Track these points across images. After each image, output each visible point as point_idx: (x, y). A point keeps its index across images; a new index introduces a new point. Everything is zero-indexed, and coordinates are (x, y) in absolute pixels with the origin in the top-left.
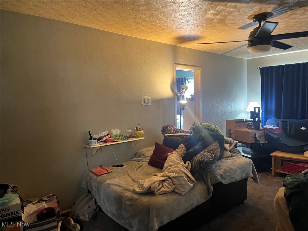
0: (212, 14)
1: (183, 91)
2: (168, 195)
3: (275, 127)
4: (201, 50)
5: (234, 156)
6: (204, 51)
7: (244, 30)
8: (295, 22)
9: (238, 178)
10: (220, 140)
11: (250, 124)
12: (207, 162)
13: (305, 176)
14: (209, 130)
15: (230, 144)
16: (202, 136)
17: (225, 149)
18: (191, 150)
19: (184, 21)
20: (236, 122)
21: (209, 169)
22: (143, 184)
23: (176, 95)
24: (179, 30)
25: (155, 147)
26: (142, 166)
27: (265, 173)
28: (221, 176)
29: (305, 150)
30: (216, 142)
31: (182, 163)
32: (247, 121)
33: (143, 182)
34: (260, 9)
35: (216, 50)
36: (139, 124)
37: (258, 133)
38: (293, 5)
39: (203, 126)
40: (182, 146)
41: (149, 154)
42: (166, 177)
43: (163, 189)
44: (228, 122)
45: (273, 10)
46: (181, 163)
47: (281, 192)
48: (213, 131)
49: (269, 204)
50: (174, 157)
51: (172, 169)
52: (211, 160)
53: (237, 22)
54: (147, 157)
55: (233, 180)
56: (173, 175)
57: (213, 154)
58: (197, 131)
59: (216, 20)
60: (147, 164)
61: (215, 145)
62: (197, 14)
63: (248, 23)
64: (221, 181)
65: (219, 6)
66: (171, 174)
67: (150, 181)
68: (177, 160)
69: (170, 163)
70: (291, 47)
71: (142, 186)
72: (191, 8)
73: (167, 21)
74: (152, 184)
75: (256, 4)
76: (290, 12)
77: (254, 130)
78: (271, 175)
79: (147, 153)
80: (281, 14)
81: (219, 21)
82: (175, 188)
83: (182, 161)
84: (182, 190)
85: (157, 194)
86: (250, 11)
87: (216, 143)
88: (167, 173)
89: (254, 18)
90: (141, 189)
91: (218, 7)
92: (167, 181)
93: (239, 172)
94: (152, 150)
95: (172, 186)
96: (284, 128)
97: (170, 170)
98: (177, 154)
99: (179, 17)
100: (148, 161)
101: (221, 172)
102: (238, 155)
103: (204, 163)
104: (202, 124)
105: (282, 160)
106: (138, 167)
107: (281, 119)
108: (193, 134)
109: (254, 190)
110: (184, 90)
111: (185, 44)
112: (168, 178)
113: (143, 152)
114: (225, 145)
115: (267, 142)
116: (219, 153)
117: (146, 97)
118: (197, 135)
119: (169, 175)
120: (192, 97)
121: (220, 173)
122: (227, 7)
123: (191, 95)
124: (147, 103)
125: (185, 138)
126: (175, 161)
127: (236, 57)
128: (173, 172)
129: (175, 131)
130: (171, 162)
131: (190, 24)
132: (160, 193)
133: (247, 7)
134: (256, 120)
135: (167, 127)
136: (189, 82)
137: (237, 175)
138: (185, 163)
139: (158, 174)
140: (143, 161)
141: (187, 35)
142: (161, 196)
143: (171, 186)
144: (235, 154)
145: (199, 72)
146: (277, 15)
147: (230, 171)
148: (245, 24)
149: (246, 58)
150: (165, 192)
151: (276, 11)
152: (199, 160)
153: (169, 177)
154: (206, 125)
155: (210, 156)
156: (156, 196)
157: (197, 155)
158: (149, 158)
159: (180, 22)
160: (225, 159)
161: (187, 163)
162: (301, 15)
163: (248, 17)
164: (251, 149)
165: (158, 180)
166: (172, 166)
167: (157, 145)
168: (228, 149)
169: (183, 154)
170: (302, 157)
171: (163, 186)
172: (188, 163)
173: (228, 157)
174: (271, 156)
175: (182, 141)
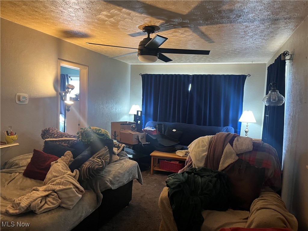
0: (105, 15)
1: (68, 91)
2: (53, 212)
3: (153, 129)
4: (88, 48)
5: (122, 160)
6: (91, 50)
7: (133, 37)
8: (175, 39)
9: (125, 182)
10: (109, 144)
11: (134, 127)
12: (97, 169)
13: (183, 176)
14: (98, 134)
15: (118, 147)
16: (91, 141)
17: (114, 153)
18: (79, 157)
19: (75, 15)
20: (121, 124)
21: (99, 175)
22: (20, 203)
23: (60, 94)
24: (67, 23)
25: (33, 154)
26: (15, 179)
27: (145, 172)
28: (111, 182)
29: (176, 149)
30: (106, 146)
31: (69, 172)
32: (130, 123)
33: (19, 200)
34: (150, 22)
35: (103, 51)
36: (11, 127)
37: (140, 135)
38: (177, 24)
39: (92, 130)
40: (69, 153)
41: (24, 163)
42: (49, 191)
43: (46, 206)
44: (113, 124)
45: (161, 25)
46: (67, 172)
47: (165, 192)
48: (103, 135)
49: (150, 202)
50: (59, 166)
51: (58, 181)
52: (101, 166)
53: (128, 29)
54: (22, 166)
55: (121, 184)
56: (59, 187)
57: (103, 160)
58: (85, 136)
59: (109, 22)
60: (21, 175)
61: (104, 150)
62: (90, 11)
63: (137, 32)
64: (110, 187)
65: (114, 9)
66: (57, 187)
67: (29, 198)
68: (63, 169)
69: (55, 174)
70: (171, 60)
71: (17, 206)
72: (84, 3)
73: (54, 11)
74: (32, 202)
75: (148, 16)
76: (174, 30)
77: (137, 132)
78: (150, 174)
79: (21, 163)
80: (166, 30)
81: (112, 24)
82: (62, 203)
83: (69, 170)
84: (70, 203)
85: (39, 213)
86: (141, 21)
87: (106, 148)
88: (51, 186)
89: (144, 29)
90: (16, 209)
91: (112, 9)
92: (51, 196)
93: (126, 175)
94: (28, 158)
95: (58, 200)
96: (160, 130)
97: (55, 183)
98: (63, 163)
99: (69, 9)
100: (23, 171)
101: (110, 177)
102: (126, 158)
103: (94, 170)
104: (90, 128)
105: (159, 159)
106: (10, 181)
107: (157, 121)
108: (80, 138)
109: (137, 189)
110: (70, 90)
111: (71, 40)
112: (53, 192)
113: (16, 161)
114: (114, 149)
115: (147, 143)
116: (109, 159)
117: (22, 94)
118: (85, 139)
119: (54, 189)
120: (77, 97)
121: (109, 179)
122: (121, 12)
123: (76, 95)
124: (23, 102)
125: (71, 143)
126: (61, 171)
127: (121, 61)
128: (59, 184)
129: (58, 136)
130: (55, 172)
131: (81, 20)
132: (43, 212)
133: (140, 17)
134: (139, 123)
135: (49, 129)
136: (71, 79)
137: (125, 179)
138: (72, 172)
139: (39, 188)
140: (16, 173)
141: (75, 30)
142: (44, 214)
143: (56, 200)
144: (123, 157)
145: (85, 71)
146: (163, 30)
147: (119, 176)
148: (135, 32)
149: (130, 63)
150: (49, 210)
151: (163, 26)
152: (89, 167)
153: (54, 190)
154: (96, 129)
155: (100, 162)
156: (37, 215)
157: (85, 162)
158: (25, 168)
159: (69, 15)
160: (113, 163)
161: (75, 171)
162: (182, 34)
163: (139, 26)
164: (133, 149)
165: (40, 196)
166: (57, 177)
167: (36, 152)
168: (116, 153)
169: (70, 161)
170: (174, 155)
171: (46, 202)
172: (77, 172)
173: (116, 161)
174: (151, 156)
175: (68, 147)
